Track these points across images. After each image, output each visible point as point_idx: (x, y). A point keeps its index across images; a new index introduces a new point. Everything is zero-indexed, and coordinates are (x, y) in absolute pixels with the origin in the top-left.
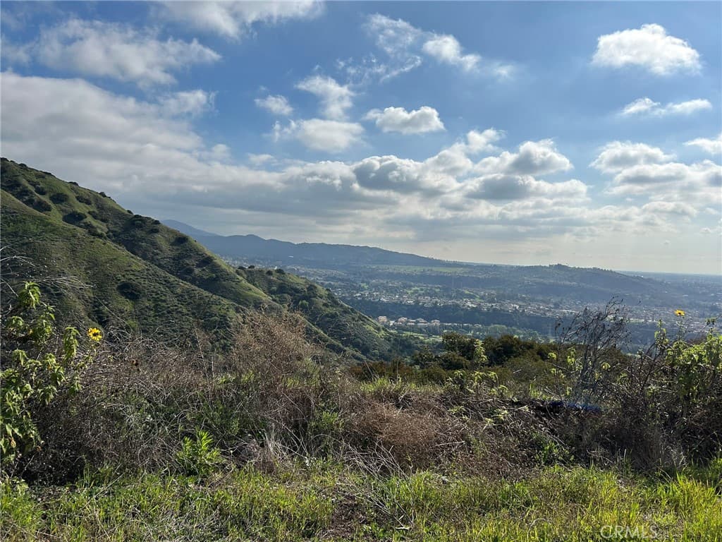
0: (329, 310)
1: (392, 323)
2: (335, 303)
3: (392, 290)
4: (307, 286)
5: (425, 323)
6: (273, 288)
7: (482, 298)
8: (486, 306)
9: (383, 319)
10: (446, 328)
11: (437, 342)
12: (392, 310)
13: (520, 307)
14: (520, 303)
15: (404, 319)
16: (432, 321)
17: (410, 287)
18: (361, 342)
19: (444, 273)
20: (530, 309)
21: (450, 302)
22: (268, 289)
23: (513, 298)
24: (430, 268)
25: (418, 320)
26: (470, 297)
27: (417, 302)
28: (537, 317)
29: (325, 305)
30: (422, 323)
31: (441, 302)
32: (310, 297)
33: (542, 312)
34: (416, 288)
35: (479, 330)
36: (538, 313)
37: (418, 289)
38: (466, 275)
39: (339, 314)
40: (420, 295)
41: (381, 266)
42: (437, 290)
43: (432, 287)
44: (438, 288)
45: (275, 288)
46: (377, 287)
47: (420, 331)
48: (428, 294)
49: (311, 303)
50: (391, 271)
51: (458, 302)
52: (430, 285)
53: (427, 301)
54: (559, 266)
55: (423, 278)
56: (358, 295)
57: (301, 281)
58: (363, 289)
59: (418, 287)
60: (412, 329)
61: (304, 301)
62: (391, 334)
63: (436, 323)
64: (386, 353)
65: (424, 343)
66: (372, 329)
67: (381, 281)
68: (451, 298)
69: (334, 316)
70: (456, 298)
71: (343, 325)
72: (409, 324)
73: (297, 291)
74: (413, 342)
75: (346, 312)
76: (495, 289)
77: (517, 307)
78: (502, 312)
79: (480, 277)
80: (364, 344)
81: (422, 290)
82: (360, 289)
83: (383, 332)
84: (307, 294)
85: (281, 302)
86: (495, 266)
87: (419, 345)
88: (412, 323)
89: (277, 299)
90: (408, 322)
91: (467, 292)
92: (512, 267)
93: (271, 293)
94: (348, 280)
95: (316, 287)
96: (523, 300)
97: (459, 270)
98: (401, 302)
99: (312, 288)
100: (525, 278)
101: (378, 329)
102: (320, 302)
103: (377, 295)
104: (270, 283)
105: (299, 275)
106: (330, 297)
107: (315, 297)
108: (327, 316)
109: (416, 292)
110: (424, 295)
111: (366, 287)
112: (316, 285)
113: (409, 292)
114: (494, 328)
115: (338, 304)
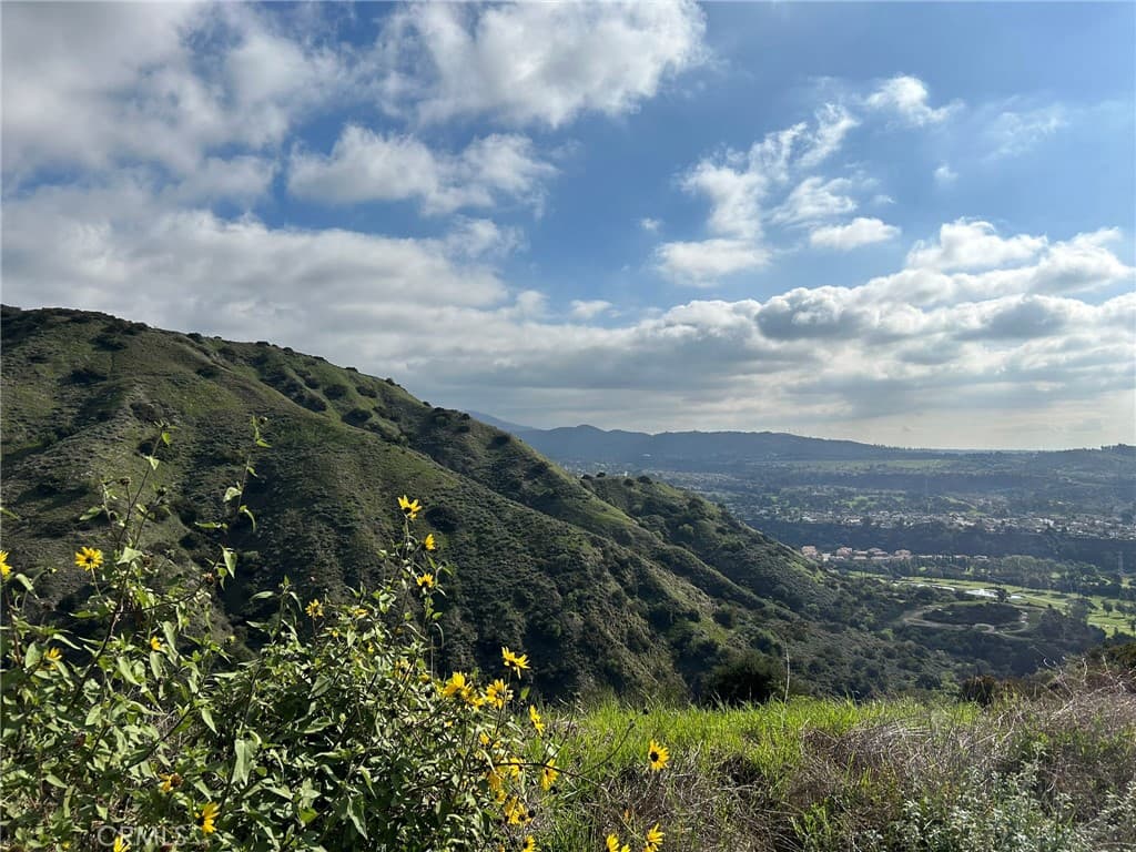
0: (727, 539)
1: (826, 557)
2: (735, 528)
3: (818, 504)
4: (688, 501)
5: (883, 555)
6: (636, 506)
7: (982, 509)
8: (992, 524)
9: (809, 550)
10: (923, 563)
11: (915, 588)
12: (827, 536)
13: (1056, 523)
14: (1057, 516)
15: (846, 550)
16: (897, 552)
17: (851, 496)
18: (787, 590)
19: (909, 469)
20: (1076, 527)
21: (926, 519)
22: (630, 507)
23: (1042, 508)
24: (882, 463)
25: (872, 550)
26: (960, 508)
27: (867, 521)
28: (1094, 540)
29: (720, 530)
30: (879, 556)
31: (909, 519)
32: (696, 518)
33: (1100, 530)
34: (861, 497)
35: (984, 565)
36: (1092, 532)
37: (866, 498)
38: (947, 472)
39: (744, 545)
40: (869, 509)
41: (796, 464)
42: (899, 499)
43: (889, 494)
44: (900, 495)
45: (638, 506)
46: (793, 499)
47: (879, 570)
48: (884, 507)
49: (699, 529)
50: (814, 470)
51: (941, 519)
52: (884, 492)
53: (884, 519)
54: (1122, 449)
55: (870, 480)
56: (763, 512)
57: (677, 494)
58: (770, 503)
59: (866, 494)
60: (863, 567)
61: (686, 526)
62: (834, 576)
63: (904, 555)
64: (832, 609)
65: (892, 590)
66: (803, 569)
67: (800, 488)
68: (926, 511)
69: (735, 548)
70: (934, 511)
71: (753, 563)
72: (856, 558)
73: (672, 509)
74: (873, 589)
75: (755, 541)
76: (1003, 493)
77: (1052, 523)
78: (1023, 533)
79: (975, 474)
80: (790, 594)
81: (872, 500)
82: (767, 503)
83: (820, 573)
84: (689, 513)
85: (652, 528)
86: (998, 453)
87: (884, 594)
88: (861, 555)
89: (646, 523)
90: (855, 555)
91: (952, 500)
92: (1031, 454)
93: (633, 513)
95: (702, 503)
96: (1061, 510)
97: (933, 463)
98: (839, 522)
99: (695, 504)
100: (1059, 472)
101: (812, 568)
102: (711, 526)
103: (796, 512)
104: (631, 498)
105: (672, 484)
106: (725, 516)
107: (702, 518)
108: (725, 548)
109: (862, 503)
110: (877, 509)
111: (774, 498)
112: (701, 499)
113: (851, 504)
114: (1012, 560)
115: (740, 528)
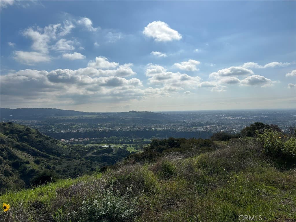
0: (38, 139)
1: (67, 141)
2: (41, 136)
3: (65, 128)
4: (26, 129)
5: (82, 139)
6: (7, 132)
7: (105, 126)
8: (108, 130)
9: (63, 140)
10: (92, 140)
11: (90, 147)
12: (67, 136)
13: (121, 128)
14: (121, 127)
15: (73, 139)
16: (86, 138)
17: (74, 125)
18: (56, 151)
19: (88, 117)
20: (125, 129)
21: (93, 129)
22: (5, 132)
23: (118, 125)
24: (81, 116)
25: (79, 138)
26: (101, 126)
27: (78, 131)
28: (128, 132)
29: (36, 137)
30: (81, 140)
31: (89, 130)
32: (28, 134)
33: (129, 129)
34: (76, 125)
35: (106, 139)
36: (127, 130)
37: (78, 125)
38: (98, 118)
39: (44, 140)
40: (79, 128)
41: (59, 117)
42: (86, 125)
43: (84, 124)
44: (87, 124)
45: (8, 131)
46: (58, 127)
47: (81, 143)
48: (83, 127)
49: (29, 137)
50: (64, 118)
51: (96, 129)
52: (83, 123)
53: (82, 130)
54: (133, 112)
55: (79, 120)
56: (49, 130)
57: (21, 127)
58: (52, 128)
59: (78, 124)
60: (77, 143)
61: (25, 136)
62: (69, 146)
63: (87, 139)
64: (69, 155)
65: (84, 148)
66: (61, 145)
67: (60, 123)
68: (93, 128)
69: (41, 142)
70: (94, 128)
71: (47, 145)
72: (75, 141)
73: (20, 132)
74: (79, 148)
75: (47, 139)
76: (109, 122)
77: (120, 128)
78: (114, 131)
79: (104, 118)
80: (57, 153)
81: (79, 125)
82: (51, 128)
83: (66, 146)
84: (26, 132)
85: (13, 138)
86: (109, 113)
87: (82, 149)
88: (77, 140)
89: (11, 136)
90: (75, 140)
91: (99, 125)
92: (115, 113)
93: (6, 134)
94: (44, 124)
95: (30, 129)
96: (122, 125)
97: (95, 116)
98: (71, 132)
99: (28, 130)
100: (121, 117)
101: (64, 145)
102: (33, 136)
103: (59, 130)
104: (5, 129)
105: (20, 124)
106: (38, 133)
107: (30, 134)
108: (38, 142)
109: (77, 126)
110: (81, 128)
111: (53, 127)
112: (30, 128)
113: (74, 127)
114: (112, 138)
115: (43, 136)
